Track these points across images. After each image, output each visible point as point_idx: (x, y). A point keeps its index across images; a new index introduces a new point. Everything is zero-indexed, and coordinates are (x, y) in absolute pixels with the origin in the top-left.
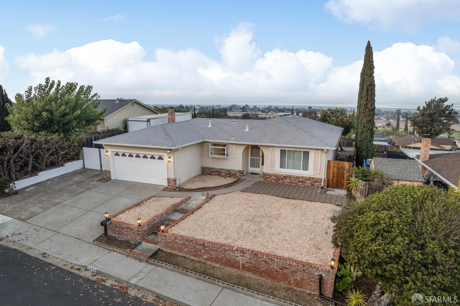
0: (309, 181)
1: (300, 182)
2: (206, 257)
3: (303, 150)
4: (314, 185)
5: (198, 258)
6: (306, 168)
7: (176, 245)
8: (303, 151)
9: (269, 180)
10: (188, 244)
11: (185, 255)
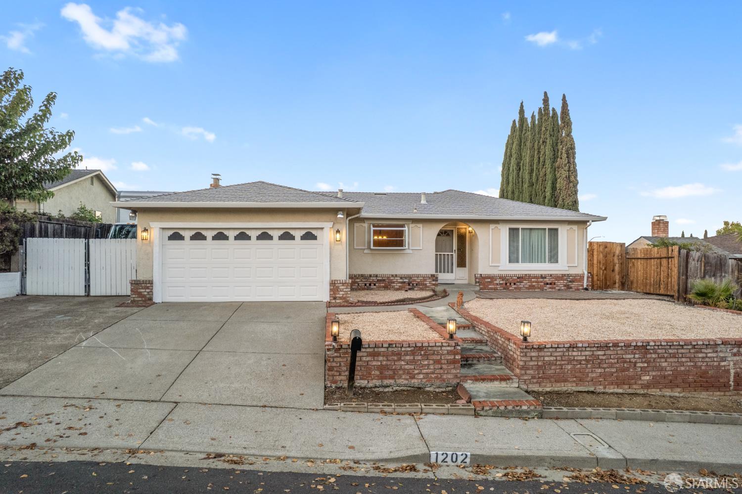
0: (562, 282)
1: (547, 284)
2: (648, 378)
3: (547, 226)
4: (571, 288)
5: (627, 387)
6: (554, 258)
7: (569, 367)
8: (549, 229)
9: (490, 286)
10: (605, 355)
11: (592, 389)
